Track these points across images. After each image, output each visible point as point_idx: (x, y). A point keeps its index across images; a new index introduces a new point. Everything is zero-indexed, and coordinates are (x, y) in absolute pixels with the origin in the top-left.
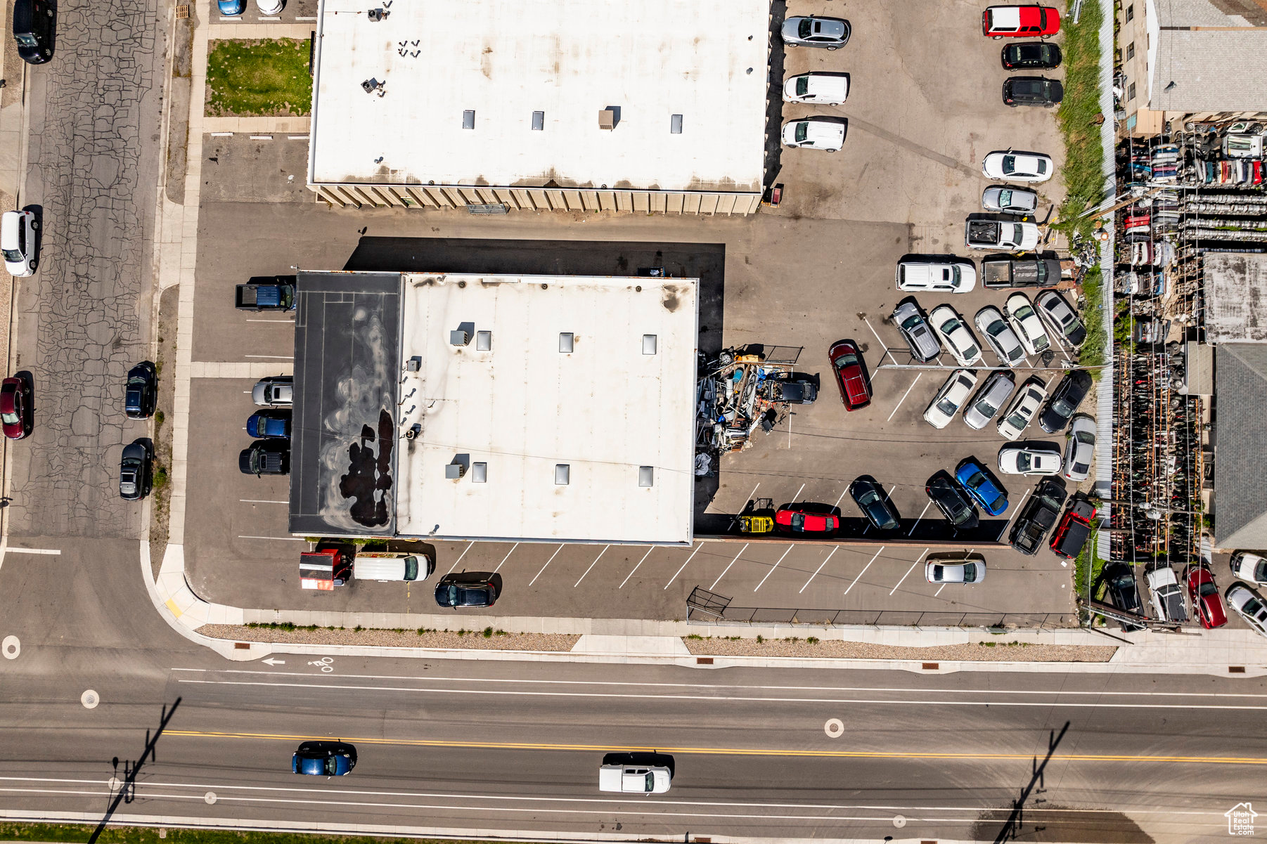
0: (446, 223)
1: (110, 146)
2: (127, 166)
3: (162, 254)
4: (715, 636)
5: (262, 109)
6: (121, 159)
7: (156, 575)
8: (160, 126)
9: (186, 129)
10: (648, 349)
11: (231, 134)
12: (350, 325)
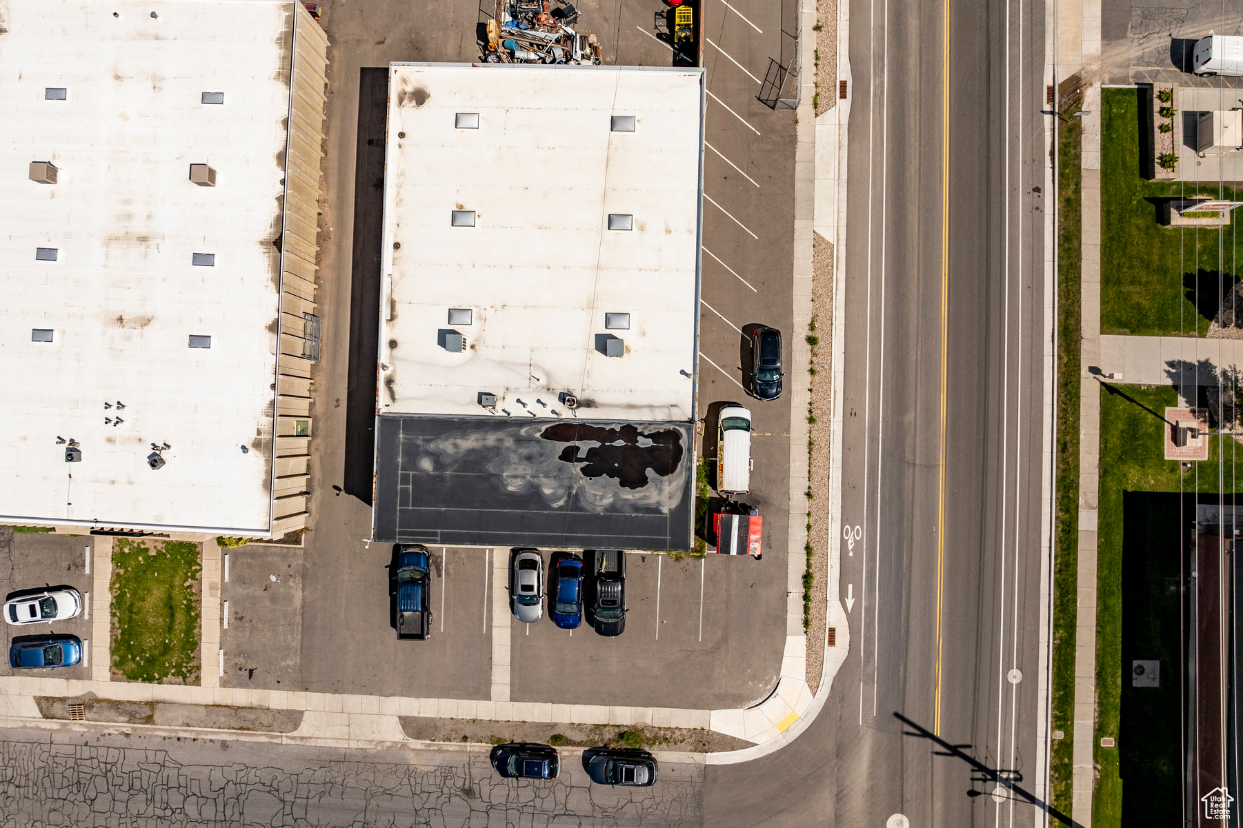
0: (330, 390)
1: (233, 800)
2: (258, 780)
3: (363, 738)
4: (814, 79)
5: (193, 614)
6: (249, 788)
7: (746, 745)
8: (211, 740)
9: (215, 708)
10: (473, 121)
11: (222, 652)
12: (438, 476)
